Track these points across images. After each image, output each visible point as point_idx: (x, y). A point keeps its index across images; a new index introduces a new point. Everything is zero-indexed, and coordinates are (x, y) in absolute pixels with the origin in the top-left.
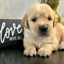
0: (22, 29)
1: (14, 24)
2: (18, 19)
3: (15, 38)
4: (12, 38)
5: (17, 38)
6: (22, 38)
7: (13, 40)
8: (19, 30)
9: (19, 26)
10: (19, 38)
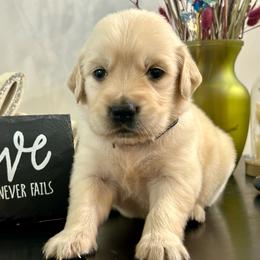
1: (18, 135)
2: (38, 114)
4: (7, 189)
7: (13, 196)
10: (37, 189)
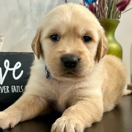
0: (22, 72)
1: (7, 61)
2: (17, 52)
3: (6, 88)
5: (10, 89)
6: (21, 90)
7: (2, 92)
8: (16, 73)
9: (18, 65)
10: (14, 89)
